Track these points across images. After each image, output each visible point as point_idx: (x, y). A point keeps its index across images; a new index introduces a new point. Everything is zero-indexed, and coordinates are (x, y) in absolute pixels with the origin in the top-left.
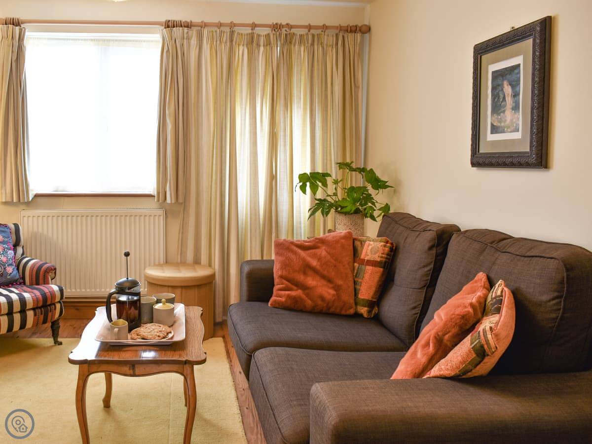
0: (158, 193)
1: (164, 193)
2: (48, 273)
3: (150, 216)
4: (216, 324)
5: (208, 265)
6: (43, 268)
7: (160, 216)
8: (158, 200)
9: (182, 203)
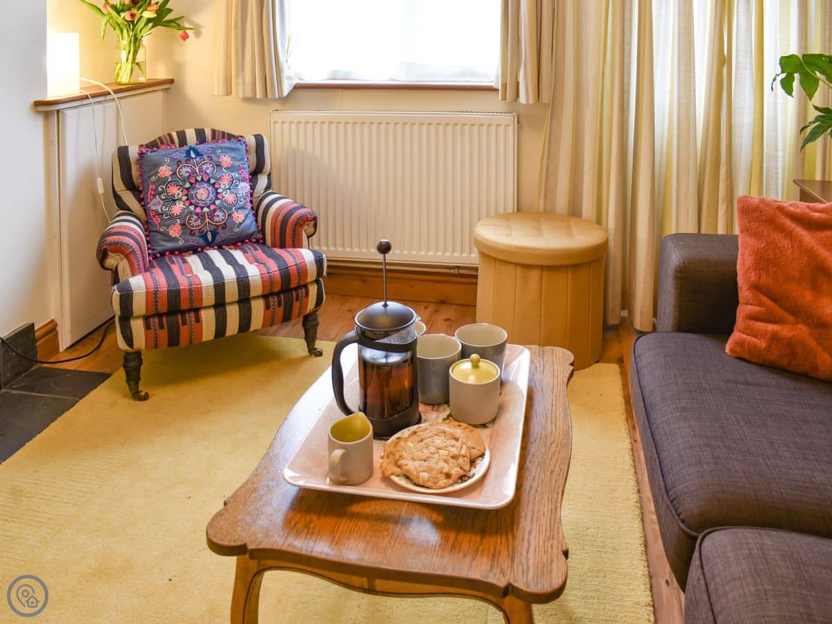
0: (504, 86)
1: (515, 84)
2: (301, 226)
3: (490, 125)
4: (606, 328)
5: (594, 219)
6: (293, 216)
7: (507, 126)
8: (504, 98)
9: (549, 104)
